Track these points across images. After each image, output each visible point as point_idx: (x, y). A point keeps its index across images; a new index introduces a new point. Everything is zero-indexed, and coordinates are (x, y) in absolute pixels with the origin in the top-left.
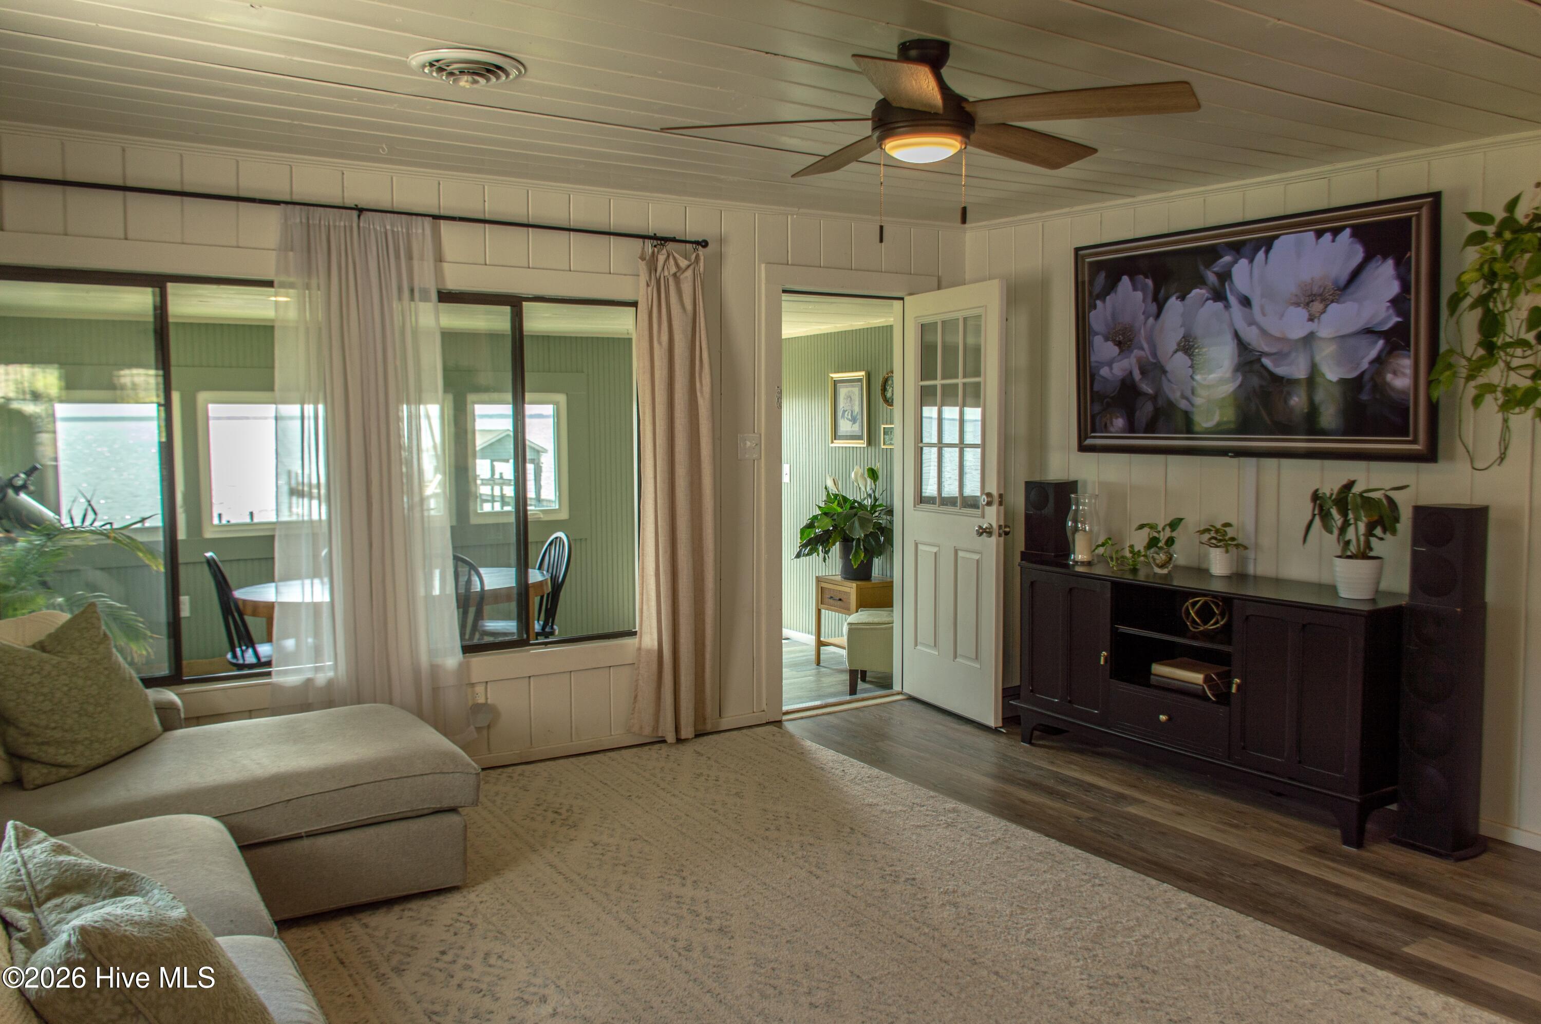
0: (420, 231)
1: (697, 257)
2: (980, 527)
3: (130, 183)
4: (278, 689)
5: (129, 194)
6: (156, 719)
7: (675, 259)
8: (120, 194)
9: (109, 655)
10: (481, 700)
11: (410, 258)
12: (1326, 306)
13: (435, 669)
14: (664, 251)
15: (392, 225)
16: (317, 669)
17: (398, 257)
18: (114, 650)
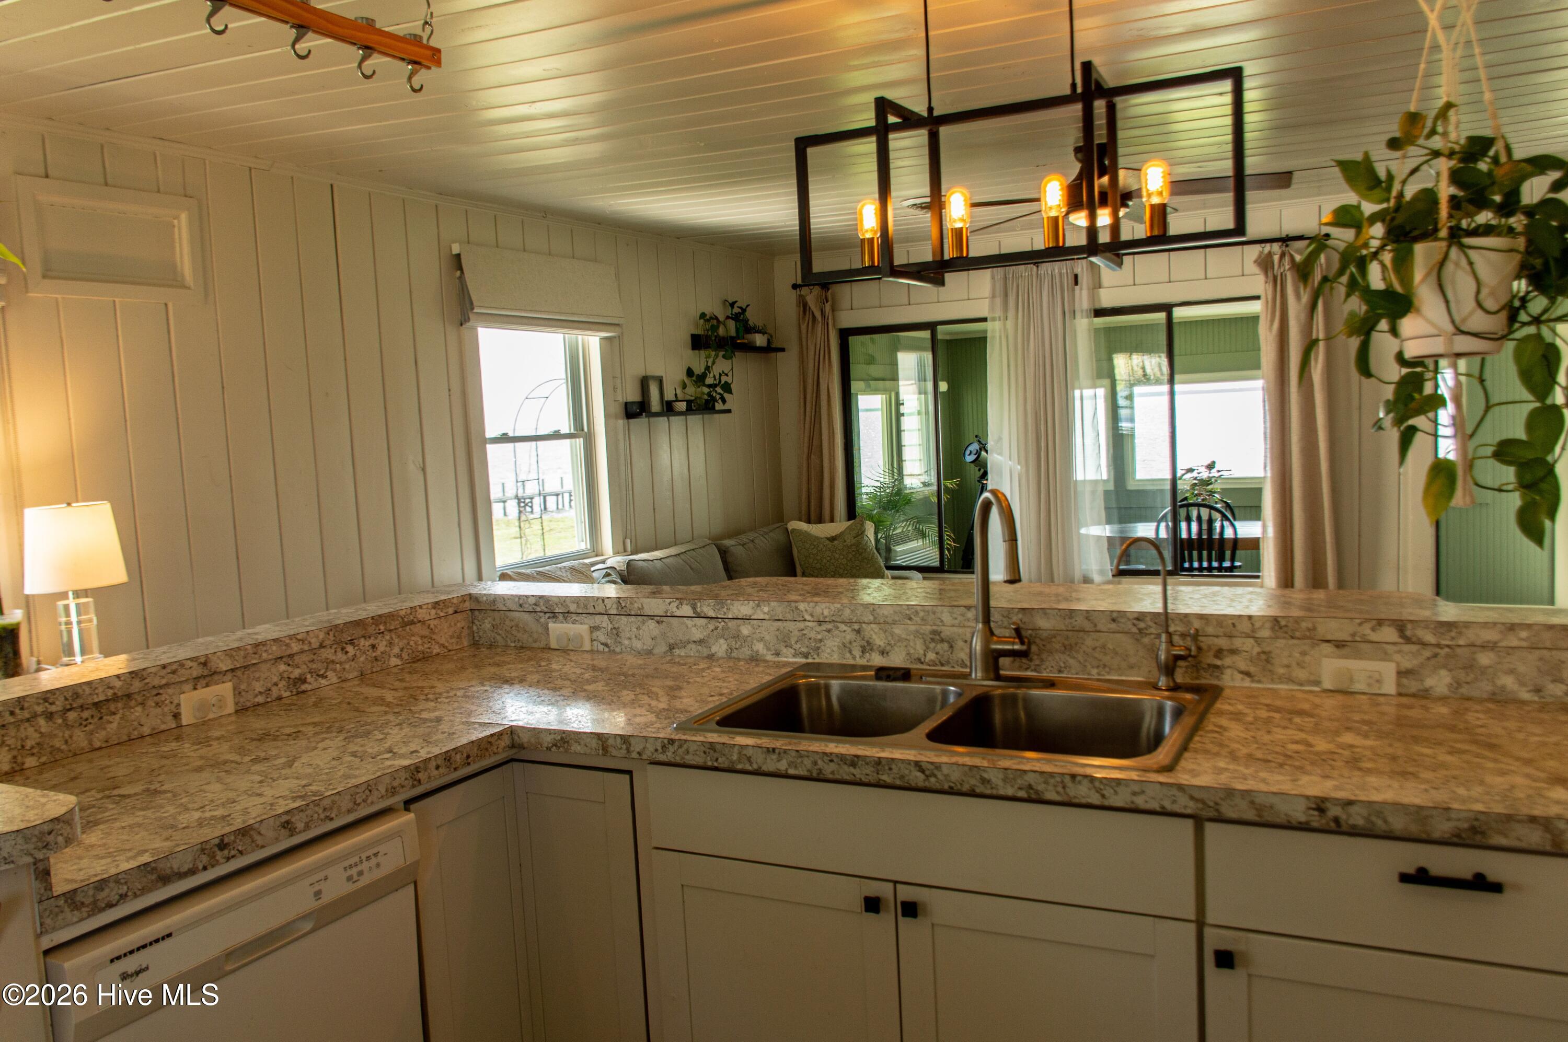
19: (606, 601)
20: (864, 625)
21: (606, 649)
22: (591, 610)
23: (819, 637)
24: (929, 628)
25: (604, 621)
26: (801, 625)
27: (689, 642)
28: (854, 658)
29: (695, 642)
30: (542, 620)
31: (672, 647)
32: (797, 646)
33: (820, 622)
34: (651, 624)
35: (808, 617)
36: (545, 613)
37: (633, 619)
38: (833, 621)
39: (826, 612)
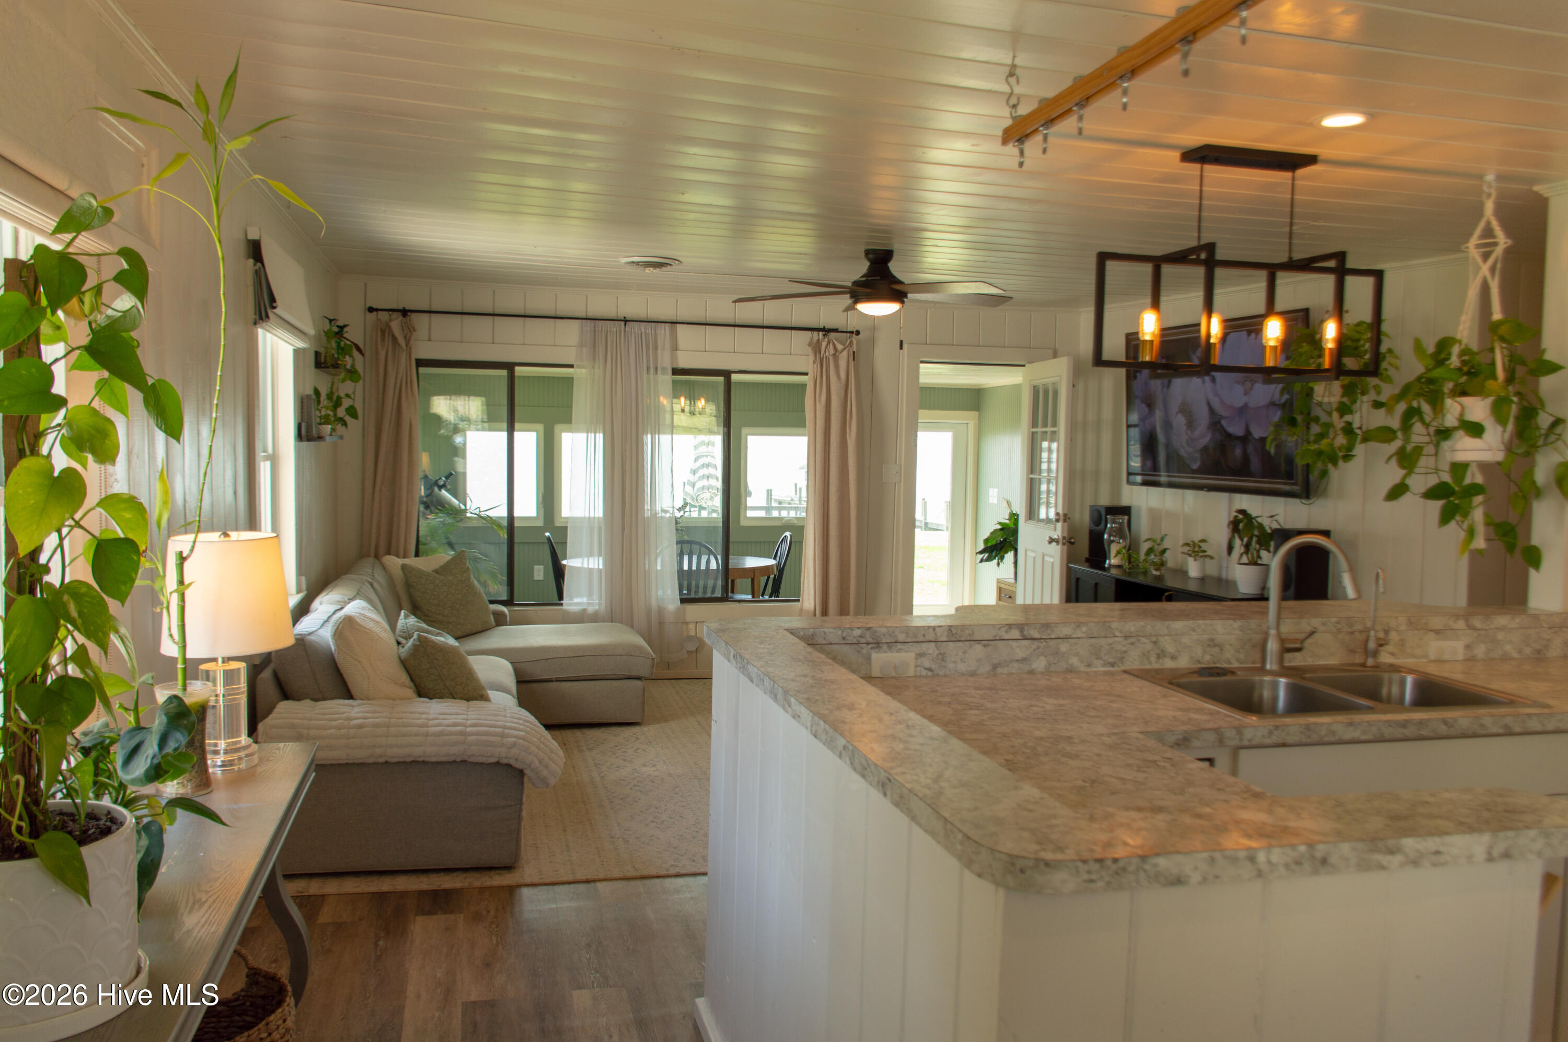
0: (663, 332)
1: (851, 342)
2: (1050, 538)
3: (497, 312)
4: (566, 613)
5: (496, 318)
6: (492, 618)
7: (834, 344)
8: (491, 317)
9: (469, 579)
10: (693, 634)
11: (656, 348)
12: (1253, 385)
13: (661, 611)
14: (826, 339)
15: (645, 329)
16: (589, 604)
17: (648, 348)
18: (472, 576)
19: (938, 630)
20: (1160, 638)
21: (930, 674)
22: (921, 638)
23: (1124, 649)
24: (1206, 637)
25: (931, 648)
26: (1110, 640)
27: (1012, 661)
28: (1151, 663)
29: (1017, 660)
30: (864, 651)
31: (995, 667)
32: (1106, 658)
33: (1126, 637)
34: (978, 648)
35: (1118, 634)
36: (868, 644)
37: (960, 644)
38: (1138, 636)
39: (1132, 629)
